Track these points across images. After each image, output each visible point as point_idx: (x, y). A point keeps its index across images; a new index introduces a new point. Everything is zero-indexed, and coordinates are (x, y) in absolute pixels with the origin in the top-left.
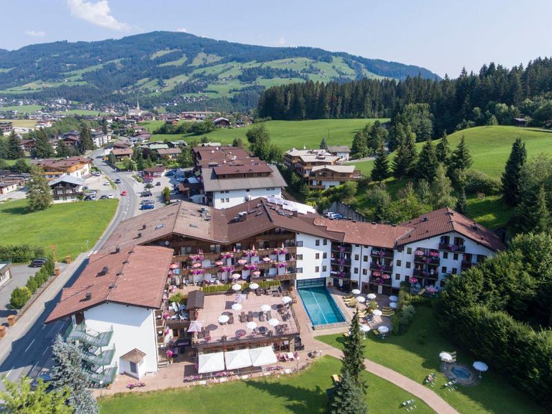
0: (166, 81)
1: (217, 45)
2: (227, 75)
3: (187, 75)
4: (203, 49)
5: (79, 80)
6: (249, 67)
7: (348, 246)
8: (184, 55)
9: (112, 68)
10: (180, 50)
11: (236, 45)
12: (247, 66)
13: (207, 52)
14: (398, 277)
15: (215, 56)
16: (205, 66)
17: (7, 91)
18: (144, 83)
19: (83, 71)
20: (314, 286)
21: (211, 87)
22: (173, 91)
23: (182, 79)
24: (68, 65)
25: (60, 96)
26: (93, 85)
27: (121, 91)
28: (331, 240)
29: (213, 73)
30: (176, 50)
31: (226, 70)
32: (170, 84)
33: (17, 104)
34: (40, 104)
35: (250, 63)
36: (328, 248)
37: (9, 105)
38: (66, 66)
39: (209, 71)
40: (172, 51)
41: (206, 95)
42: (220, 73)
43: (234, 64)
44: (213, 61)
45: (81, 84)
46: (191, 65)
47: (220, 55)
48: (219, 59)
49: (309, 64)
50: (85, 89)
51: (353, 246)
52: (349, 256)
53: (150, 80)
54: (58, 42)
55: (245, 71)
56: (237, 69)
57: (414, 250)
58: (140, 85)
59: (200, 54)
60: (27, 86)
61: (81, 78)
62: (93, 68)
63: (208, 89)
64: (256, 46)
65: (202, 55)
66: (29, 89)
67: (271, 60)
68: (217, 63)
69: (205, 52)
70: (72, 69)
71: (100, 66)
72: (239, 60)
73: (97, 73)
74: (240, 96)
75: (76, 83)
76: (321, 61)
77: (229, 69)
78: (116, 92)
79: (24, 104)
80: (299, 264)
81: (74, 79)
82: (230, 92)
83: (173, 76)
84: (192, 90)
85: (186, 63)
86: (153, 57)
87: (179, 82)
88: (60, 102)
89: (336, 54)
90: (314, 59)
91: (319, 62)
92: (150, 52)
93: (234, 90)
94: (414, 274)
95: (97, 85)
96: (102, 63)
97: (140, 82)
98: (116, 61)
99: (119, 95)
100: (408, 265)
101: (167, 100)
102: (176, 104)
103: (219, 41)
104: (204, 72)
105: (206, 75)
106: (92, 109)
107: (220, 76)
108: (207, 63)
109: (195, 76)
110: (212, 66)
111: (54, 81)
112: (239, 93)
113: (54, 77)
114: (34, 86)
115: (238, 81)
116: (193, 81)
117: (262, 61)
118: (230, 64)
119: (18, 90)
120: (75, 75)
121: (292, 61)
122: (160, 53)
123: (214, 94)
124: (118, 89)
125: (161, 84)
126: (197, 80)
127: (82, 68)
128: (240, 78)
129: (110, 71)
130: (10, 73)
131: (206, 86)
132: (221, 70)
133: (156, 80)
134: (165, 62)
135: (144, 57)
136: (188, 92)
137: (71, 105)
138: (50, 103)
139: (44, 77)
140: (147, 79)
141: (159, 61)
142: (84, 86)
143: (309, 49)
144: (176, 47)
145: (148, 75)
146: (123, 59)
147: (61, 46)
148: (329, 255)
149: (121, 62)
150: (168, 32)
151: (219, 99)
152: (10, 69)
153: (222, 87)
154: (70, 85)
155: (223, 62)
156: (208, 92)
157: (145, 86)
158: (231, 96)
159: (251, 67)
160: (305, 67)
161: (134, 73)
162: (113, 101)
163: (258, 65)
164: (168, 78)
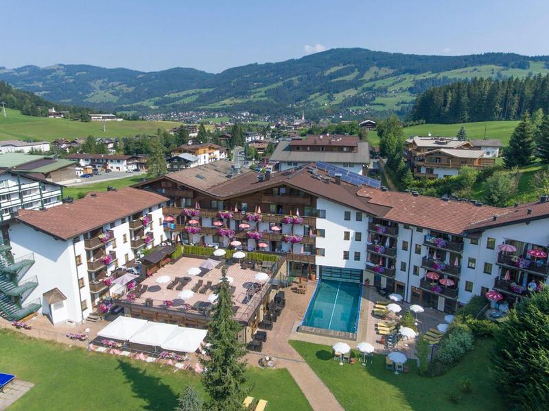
0: (335, 95)
1: (391, 57)
2: (397, 87)
3: (356, 89)
4: (375, 63)
5: (262, 96)
6: (423, 78)
7: (393, 226)
8: (356, 70)
9: (290, 84)
10: (353, 65)
11: (411, 56)
12: (420, 77)
13: (380, 65)
14: (469, 286)
15: (387, 69)
16: (376, 79)
17: (209, 107)
18: (316, 97)
19: (266, 89)
20: (344, 280)
21: (378, 100)
22: (340, 104)
23: (351, 93)
24: (255, 84)
25: (245, 109)
26: (272, 100)
27: (294, 105)
28: (369, 214)
29: (382, 86)
30: (349, 65)
31: (397, 83)
32: (339, 98)
33: (214, 116)
34: (230, 117)
35: (424, 74)
36: (363, 226)
37: (209, 117)
38: (253, 85)
39: (379, 84)
40: (345, 66)
41: (373, 107)
42: (390, 86)
43: (407, 76)
44: (384, 74)
45: (263, 99)
46: (362, 79)
47: (392, 68)
48: (391, 71)
49: (496, 72)
50: (265, 103)
51: (401, 226)
52: (393, 242)
53: (321, 95)
54: (250, 65)
55: (417, 82)
56: (409, 80)
57: (499, 242)
58: (312, 100)
59: (372, 68)
60: (223, 102)
61: (264, 94)
62: (275, 86)
63: (375, 102)
64: (435, 56)
65: (375, 69)
66: (224, 105)
67: (449, 70)
68: (388, 76)
69: (377, 65)
70: (258, 86)
71: (280, 84)
72: (412, 72)
73: (277, 90)
74: (408, 109)
75: (259, 99)
76: (513, 67)
77: (400, 81)
78: (290, 106)
79: (219, 117)
80: (320, 243)
81: (258, 95)
82: (398, 105)
83: (343, 91)
84: (359, 103)
85: (357, 77)
86: (327, 73)
87: (347, 96)
88: (245, 115)
89: (535, 59)
90: (504, 65)
91: (511, 69)
92: (324, 69)
93: (403, 103)
94: (496, 285)
95: (276, 101)
96: (282, 80)
97: (312, 96)
98: (293, 79)
99: (292, 109)
100: (487, 269)
101: (334, 113)
102: (341, 117)
103: (394, 54)
104: (374, 85)
105: (376, 88)
106: (268, 121)
107: (389, 89)
108: (378, 77)
109: (364, 90)
110: (383, 79)
111: (243, 98)
112: (406, 105)
113: (244, 94)
114: (228, 102)
115: (408, 93)
116: (362, 95)
117: (437, 71)
118: (402, 76)
119: (217, 105)
120: (259, 92)
121: (475, 70)
122: (334, 70)
123: (381, 106)
124: (292, 104)
125: (330, 98)
126: (365, 93)
127: (266, 86)
128: (411, 90)
129: (288, 87)
130: (213, 92)
131: (374, 98)
132: (391, 82)
133: (327, 94)
134: (337, 77)
135: (319, 73)
136: (355, 105)
137: (252, 117)
138: (237, 116)
139: (236, 95)
140: (318, 93)
141: (332, 76)
142: (265, 101)
143: (500, 54)
144: (349, 63)
145: (320, 90)
146: (300, 76)
147: (253, 68)
148: (365, 237)
149: (298, 79)
150: (343, 49)
151: (385, 112)
152: (212, 89)
153: (391, 99)
154: (255, 100)
155: (395, 74)
156: (375, 104)
157: (316, 101)
158: (399, 108)
159: (425, 78)
160: (491, 75)
161: (309, 88)
162: (286, 113)
163: (433, 75)
164: (338, 92)
